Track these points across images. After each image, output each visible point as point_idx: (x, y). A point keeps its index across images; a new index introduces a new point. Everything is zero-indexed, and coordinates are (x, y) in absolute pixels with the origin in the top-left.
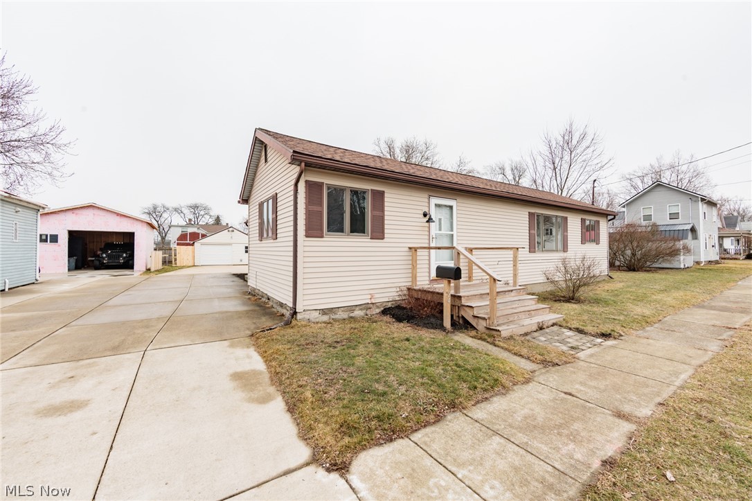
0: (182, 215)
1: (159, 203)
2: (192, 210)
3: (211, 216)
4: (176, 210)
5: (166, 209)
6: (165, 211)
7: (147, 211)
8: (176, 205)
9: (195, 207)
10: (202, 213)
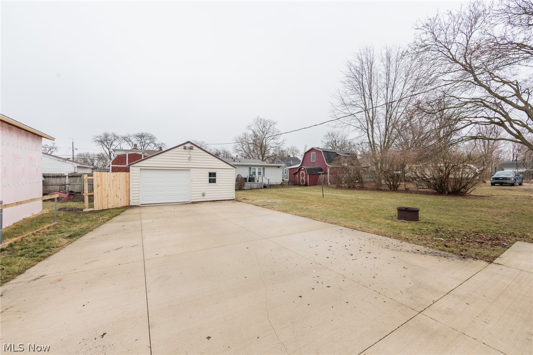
0: (130, 143)
1: (110, 132)
2: (139, 139)
3: (155, 144)
4: (125, 138)
5: (116, 138)
6: (115, 140)
7: (98, 139)
8: (124, 134)
9: (141, 136)
10: (148, 141)
